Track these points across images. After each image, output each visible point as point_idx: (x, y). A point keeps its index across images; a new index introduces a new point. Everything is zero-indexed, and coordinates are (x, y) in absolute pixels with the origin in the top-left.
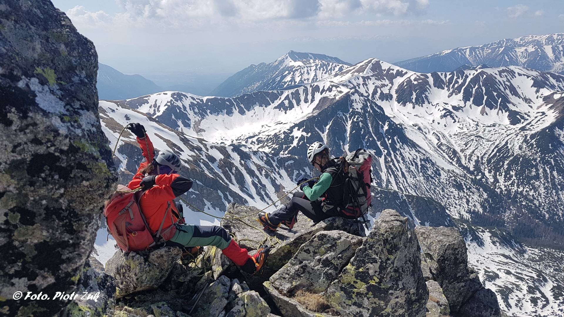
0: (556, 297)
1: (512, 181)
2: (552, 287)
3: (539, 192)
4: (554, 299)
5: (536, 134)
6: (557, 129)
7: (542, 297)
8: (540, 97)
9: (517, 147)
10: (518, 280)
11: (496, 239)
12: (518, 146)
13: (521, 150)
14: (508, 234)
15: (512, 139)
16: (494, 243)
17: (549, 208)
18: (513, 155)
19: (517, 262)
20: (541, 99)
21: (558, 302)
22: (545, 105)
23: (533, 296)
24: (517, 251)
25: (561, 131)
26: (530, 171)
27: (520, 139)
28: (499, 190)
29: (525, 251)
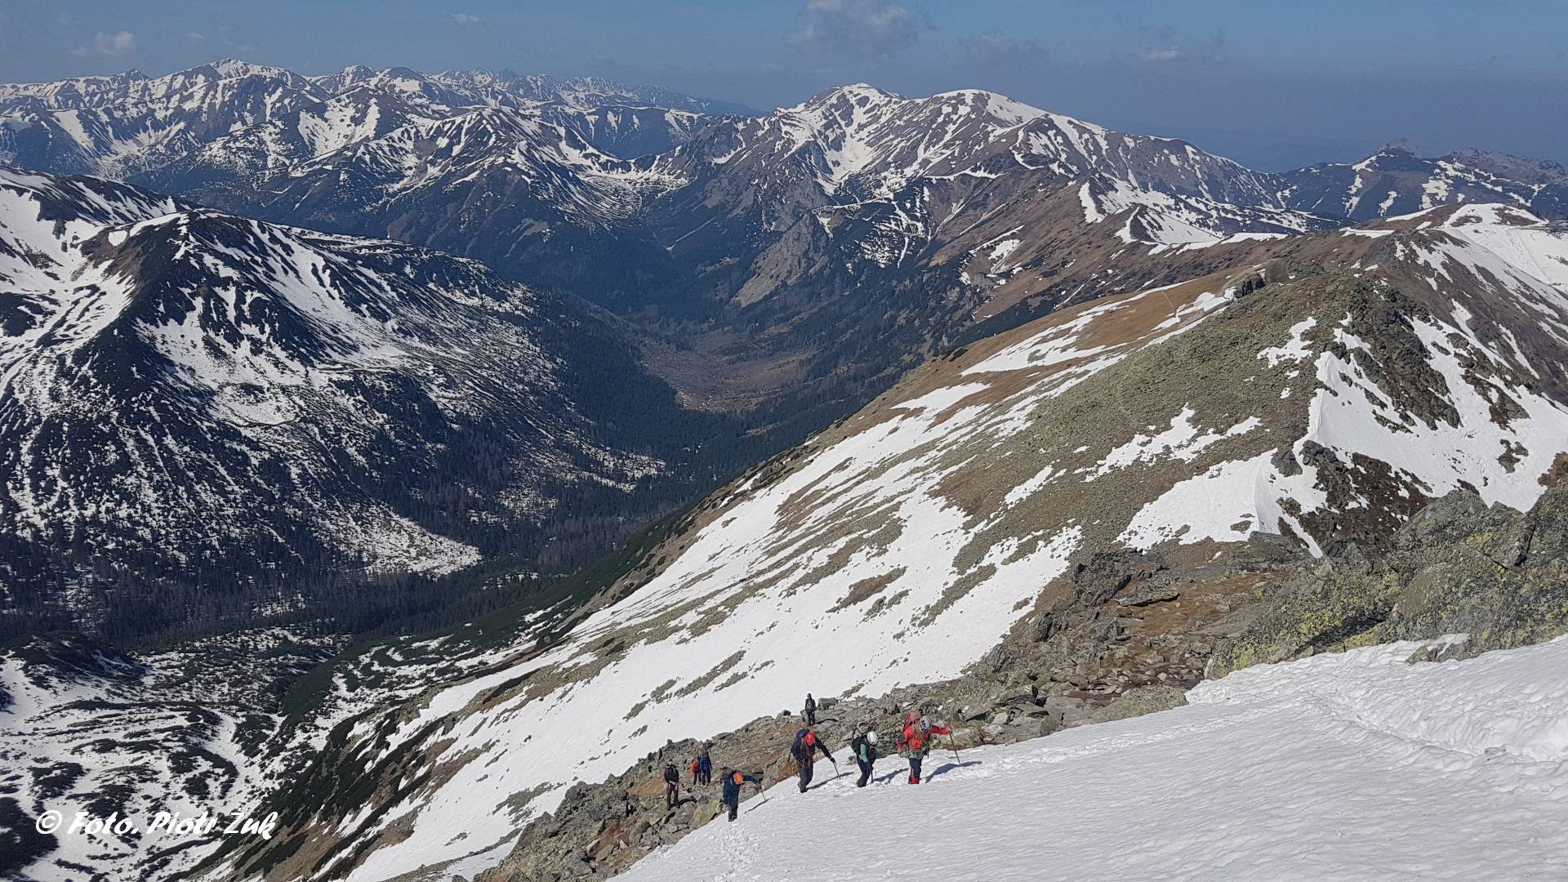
0: (250, 750)
1: (58, 494)
2: (234, 729)
3: (142, 504)
4: (246, 758)
5: (86, 347)
6: (141, 324)
7: (214, 766)
8: (72, 246)
9: (44, 396)
10: (138, 755)
11: (42, 669)
12: (46, 392)
13: (58, 401)
14: (75, 641)
15: (22, 375)
16: (40, 682)
17: (182, 537)
18: (39, 421)
19: (123, 707)
20: (77, 252)
21: (258, 759)
22: (91, 266)
23: (190, 775)
24: (118, 677)
25: (153, 328)
26: (101, 453)
27: (47, 371)
28: (28, 530)
29: (143, 670)
